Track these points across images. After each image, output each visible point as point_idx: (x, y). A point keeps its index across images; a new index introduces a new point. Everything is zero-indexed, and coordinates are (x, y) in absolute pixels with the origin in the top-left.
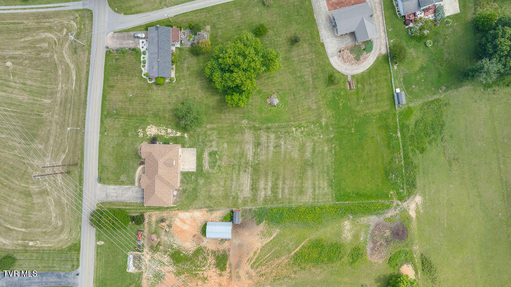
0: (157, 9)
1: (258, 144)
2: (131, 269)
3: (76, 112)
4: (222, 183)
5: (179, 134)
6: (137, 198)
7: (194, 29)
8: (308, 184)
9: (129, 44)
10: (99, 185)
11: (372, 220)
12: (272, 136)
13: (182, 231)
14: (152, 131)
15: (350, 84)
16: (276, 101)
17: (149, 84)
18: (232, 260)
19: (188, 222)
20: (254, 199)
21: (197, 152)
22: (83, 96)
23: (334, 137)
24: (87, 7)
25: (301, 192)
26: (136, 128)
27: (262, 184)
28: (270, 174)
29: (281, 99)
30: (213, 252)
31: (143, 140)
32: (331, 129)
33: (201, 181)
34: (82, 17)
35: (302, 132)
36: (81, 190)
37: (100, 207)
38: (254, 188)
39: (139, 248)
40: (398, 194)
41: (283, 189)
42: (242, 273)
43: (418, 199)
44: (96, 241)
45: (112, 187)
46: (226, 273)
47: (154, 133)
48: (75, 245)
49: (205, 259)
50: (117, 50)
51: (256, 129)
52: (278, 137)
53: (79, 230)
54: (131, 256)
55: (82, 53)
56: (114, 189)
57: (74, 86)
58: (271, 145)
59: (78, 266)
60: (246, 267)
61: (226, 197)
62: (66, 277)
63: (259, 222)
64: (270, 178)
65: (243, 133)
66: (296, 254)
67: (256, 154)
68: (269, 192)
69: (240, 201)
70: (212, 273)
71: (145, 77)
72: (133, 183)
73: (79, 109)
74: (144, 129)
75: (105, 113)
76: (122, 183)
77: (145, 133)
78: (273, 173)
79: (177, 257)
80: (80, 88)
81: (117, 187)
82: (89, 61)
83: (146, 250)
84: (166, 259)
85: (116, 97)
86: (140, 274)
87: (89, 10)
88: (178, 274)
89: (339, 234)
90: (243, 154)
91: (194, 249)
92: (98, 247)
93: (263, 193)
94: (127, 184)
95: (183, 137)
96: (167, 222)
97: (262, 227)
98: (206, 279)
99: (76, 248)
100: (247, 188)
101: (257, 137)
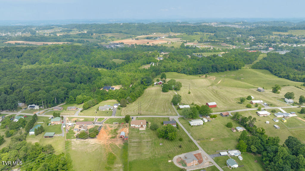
0: (181, 123)
1: (147, 142)
4: (136, 135)
6: (133, 122)
7: (177, 128)
8: (135, 154)
9: (171, 120)
10: (136, 118)
13: (123, 130)
16: (161, 144)
18: (113, 139)
19: (125, 130)
20: (131, 142)
21: (145, 130)
22: (157, 115)
23: (151, 159)
24: (178, 115)
27: (135, 144)
29: (162, 146)
30: (116, 136)
32: (154, 158)
33: (137, 131)
34: (176, 115)
36: (135, 116)
39: (119, 124)
41: (134, 149)
44: (122, 118)
46: (109, 139)
50: (169, 119)
51: (152, 141)
52: (150, 146)
54: (117, 123)
57: (159, 114)
58: (148, 145)
59: (116, 116)
61: (132, 136)
62: (114, 115)
63: (124, 144)
64: (137, 145)
65: (151, 139)
67: (144, 142)
69: (130, 139)
70: (110, 136)
73: (154, 115)
74: (150, 122)
78: (139, 146)
79: (116, 130)
82: (166, 116)
84: (116, 128)
85: (157, 118)
88: (111, 130)
89: (117, 163)
90: (144, 139)
91: (118, 132)
95: (148, 128)
96: (126, 127)
97: (122, 144)
100: (134, 141)
101: (150, 142)
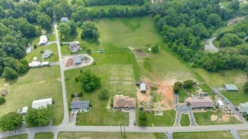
0: (63, 109)
1: (114, 80)
2: (161, 114)
3: (100, 136)
4: (127, 88)
5: (110, 100)
6: (134, 111)
7: (73, 96)
8: (126, 69)
9: (75, 117)
10: (130, 125)
11: (136, 56)
12: (111, 77)
13: (145, 99)
14: (109, 107)
15: (96, 60)
17: (91, 109)
18: (153, 86)
19: (141, 97)
20: (132, 81)
21: (116, 94)
22: (94, 133)
23: (112, 64)
24: (57, 134)
25: (129, 71)
26: (107, 112)
27: (127, 79)
28: (124, 77)
30: (151, 91)
31: (112, 110)
32: (109, 64)
33: (127, 93)
34: (61, 136)
35: (110, 70)
36: (133, 133)
37: (138, 125)
38: (129, 81)
39: (153, 112)
40: (128, 51)
41: (128, 74)
42: (157, 84)
43: (130, 47)
44: (152, 126)
45: (130, 121)
46: (158, 88)
47: (110, 107)
48: (155, 135)
49: (154, 93)
50: (77, 121)
51: (109, 81)
53: (149, 133)
54: (157, 114)
55: (76, 135)
56: (131, 120)
57: (89, 138)
58: (114, 77)
59: (164, 133)
60: (155, 83)
61: (132, 87)
62: (169, 137)
63: (139, 79)
64: (125, 77)
65: (110, 84)
66: (149, 72)
67: (117, 80)
68: (130, 77)
69: (133, 84)
70: (158, 92)
71: (88, 111)
72: (128, 113)
73: (99, 135)
74: (108, 110)
75: (101, 124)
76: (128, 116)
77: (109, 110)
78: (123, 77)
79: (154, 100)
80: (91, 135)
81: (130, 119)
82: (80, 132)
83: (153, 110)
84: (156, 104)
85: (95, 120)
86: (162, 111)
87: (58, 133)
88: (160, 100)
89: (141, 63)
90: (117, 84)
91: (151, 96)
92: (154, 126)
93: (130, 79)
94: (129, 115)
95: (111, 98)
96: (142, 102)
97: (141, 79)
98: (161, 93)
99: (156, 134)
100: (128, 83)
101: (112, 80)
